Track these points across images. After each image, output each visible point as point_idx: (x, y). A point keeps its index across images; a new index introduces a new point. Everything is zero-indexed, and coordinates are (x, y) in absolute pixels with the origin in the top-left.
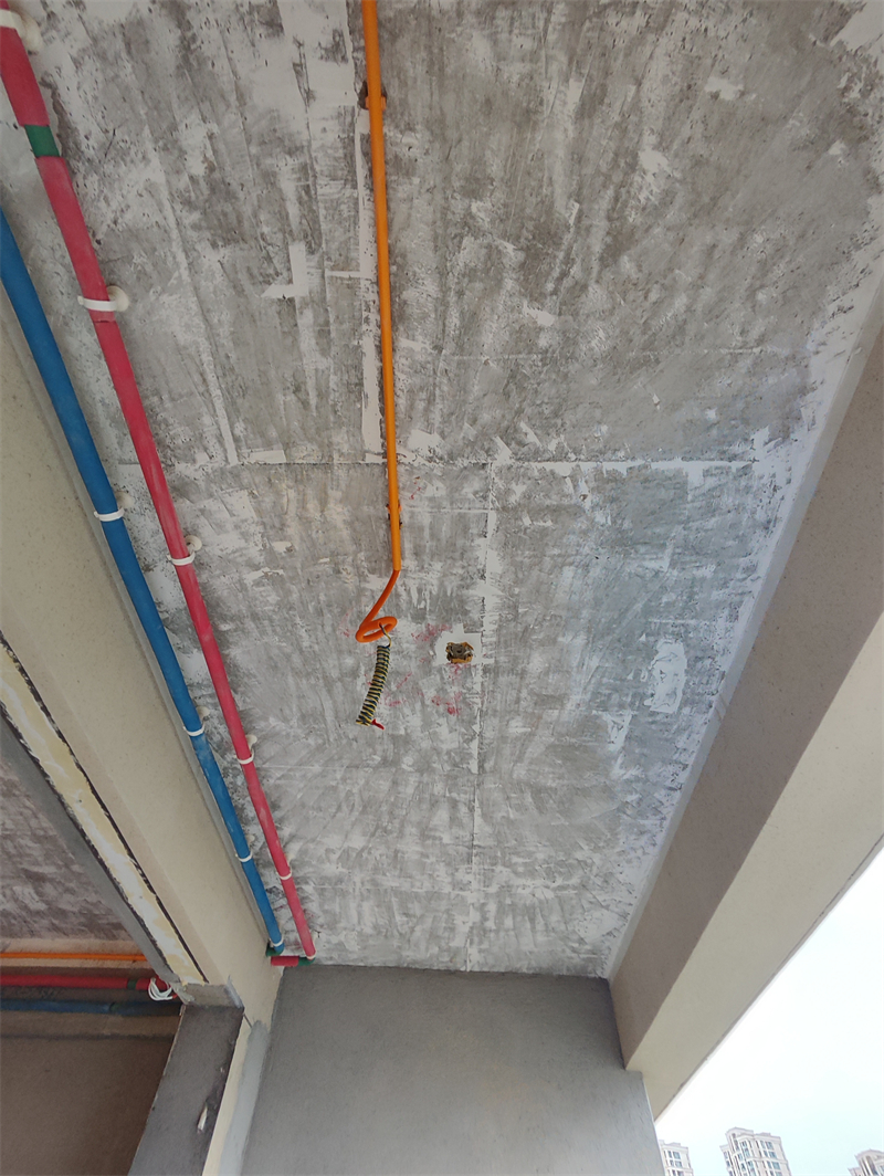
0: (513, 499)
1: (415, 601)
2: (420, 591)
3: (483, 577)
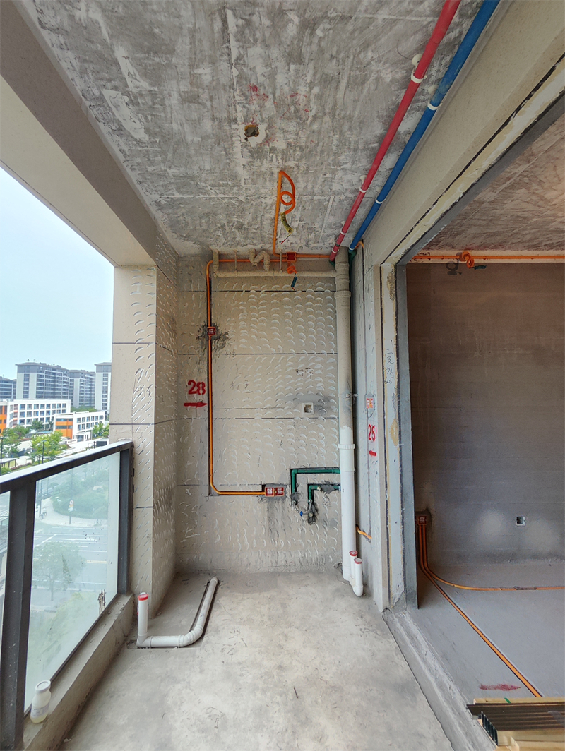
1: (274, 156)
2: (272, 160)
3: (244, 166)
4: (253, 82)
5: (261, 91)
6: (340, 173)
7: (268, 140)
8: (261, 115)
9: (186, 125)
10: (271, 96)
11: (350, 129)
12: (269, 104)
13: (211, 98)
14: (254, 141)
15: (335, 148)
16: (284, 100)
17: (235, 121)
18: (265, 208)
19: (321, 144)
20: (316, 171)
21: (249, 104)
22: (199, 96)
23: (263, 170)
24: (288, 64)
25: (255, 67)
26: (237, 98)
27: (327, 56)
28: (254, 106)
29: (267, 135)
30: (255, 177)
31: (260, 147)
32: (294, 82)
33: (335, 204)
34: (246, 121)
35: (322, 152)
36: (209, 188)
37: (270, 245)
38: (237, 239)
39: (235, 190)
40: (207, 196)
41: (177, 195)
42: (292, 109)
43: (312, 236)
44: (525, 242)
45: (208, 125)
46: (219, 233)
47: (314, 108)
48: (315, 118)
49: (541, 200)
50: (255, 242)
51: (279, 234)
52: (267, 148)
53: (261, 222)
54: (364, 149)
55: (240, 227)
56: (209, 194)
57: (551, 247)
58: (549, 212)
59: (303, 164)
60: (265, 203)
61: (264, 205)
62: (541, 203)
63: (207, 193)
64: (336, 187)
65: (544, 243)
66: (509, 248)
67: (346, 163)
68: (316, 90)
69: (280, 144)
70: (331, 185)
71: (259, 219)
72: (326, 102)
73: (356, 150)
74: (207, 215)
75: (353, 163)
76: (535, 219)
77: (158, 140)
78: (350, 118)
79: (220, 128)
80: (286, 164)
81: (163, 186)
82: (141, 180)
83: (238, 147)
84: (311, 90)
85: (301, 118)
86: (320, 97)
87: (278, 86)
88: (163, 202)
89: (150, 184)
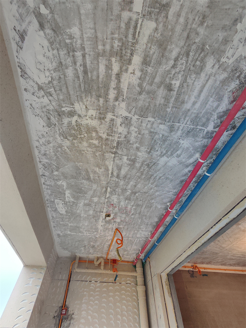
0: (96, 233)
1: (115, 224)
2: (114, 225)
3: (102, 225)
4: (112, 203)
5: (115, 206)
6: (141, 231)
7: (113, 219)
8: (113, 212)
9: (83, 211)
10: (118, 207)
11: (146, 218)
12: (116, 209)
13: (95, 205)
14: (108, 218)
15: (139, 223)
16: (122, 209)
17: (103, 212)
18: (107, 241)
19: (134, 222)
20: (131, 230)
21: (109, 208)
22: (91, 204)
23: (109, 227)
24: (126, 201)
25: (114, 200)
26: (105, 206)
27: (139, 200)
28: (111, 209)
29: (113, 217)
30: (105, 229)
31: (110, 220)
32: (127, 205)
33: (137, 242)
34: (106, 212)
35: (134, 224)
36: (84, 231)
37: (105, 255)
38: (90, 251)
39: (95, 233)
40: (82, 234)
41: (69, 233)
42: (125, 211)
43: (126, 253)
44: (219, 262)
45: (91, 212)
46: (82, 249)
47: (133, 212)
48: (133, 214)
49: (221, 247)
50: (98, 253)
51: (110, 251)
52: (113, 221)
53: (103, 246)
54: (151, 225)
55: (93, 247)
56: (83, 234)
57: (231, 265)
58: (225, 252)
59: (126, 227)
60: (107, 239)
61: (106, 240)
62: (221, 248)
63: (83, 233)
64: (138, 236)
65: (227, 264)
66: (213, 264)
67: (143, 228)
68: (134, 207)
69: (118, 220)
70: (136, 235)
71: (103, 244)
72: (137, 210)
73: (147, 225)
74: (79, 241)
75: (146, 228)
76: (221, 254)
77: (69, 215)
78: (146, 216)
79: (96, 213)
80: (119, 227)
81: (64, 229)
82: (55, 226)
83: (101, 219)
84: (132, 207)
85: (127, 214)
86: (135, 209)
87: (121, 205)
88: (61, 235)
89: (59, 228)
